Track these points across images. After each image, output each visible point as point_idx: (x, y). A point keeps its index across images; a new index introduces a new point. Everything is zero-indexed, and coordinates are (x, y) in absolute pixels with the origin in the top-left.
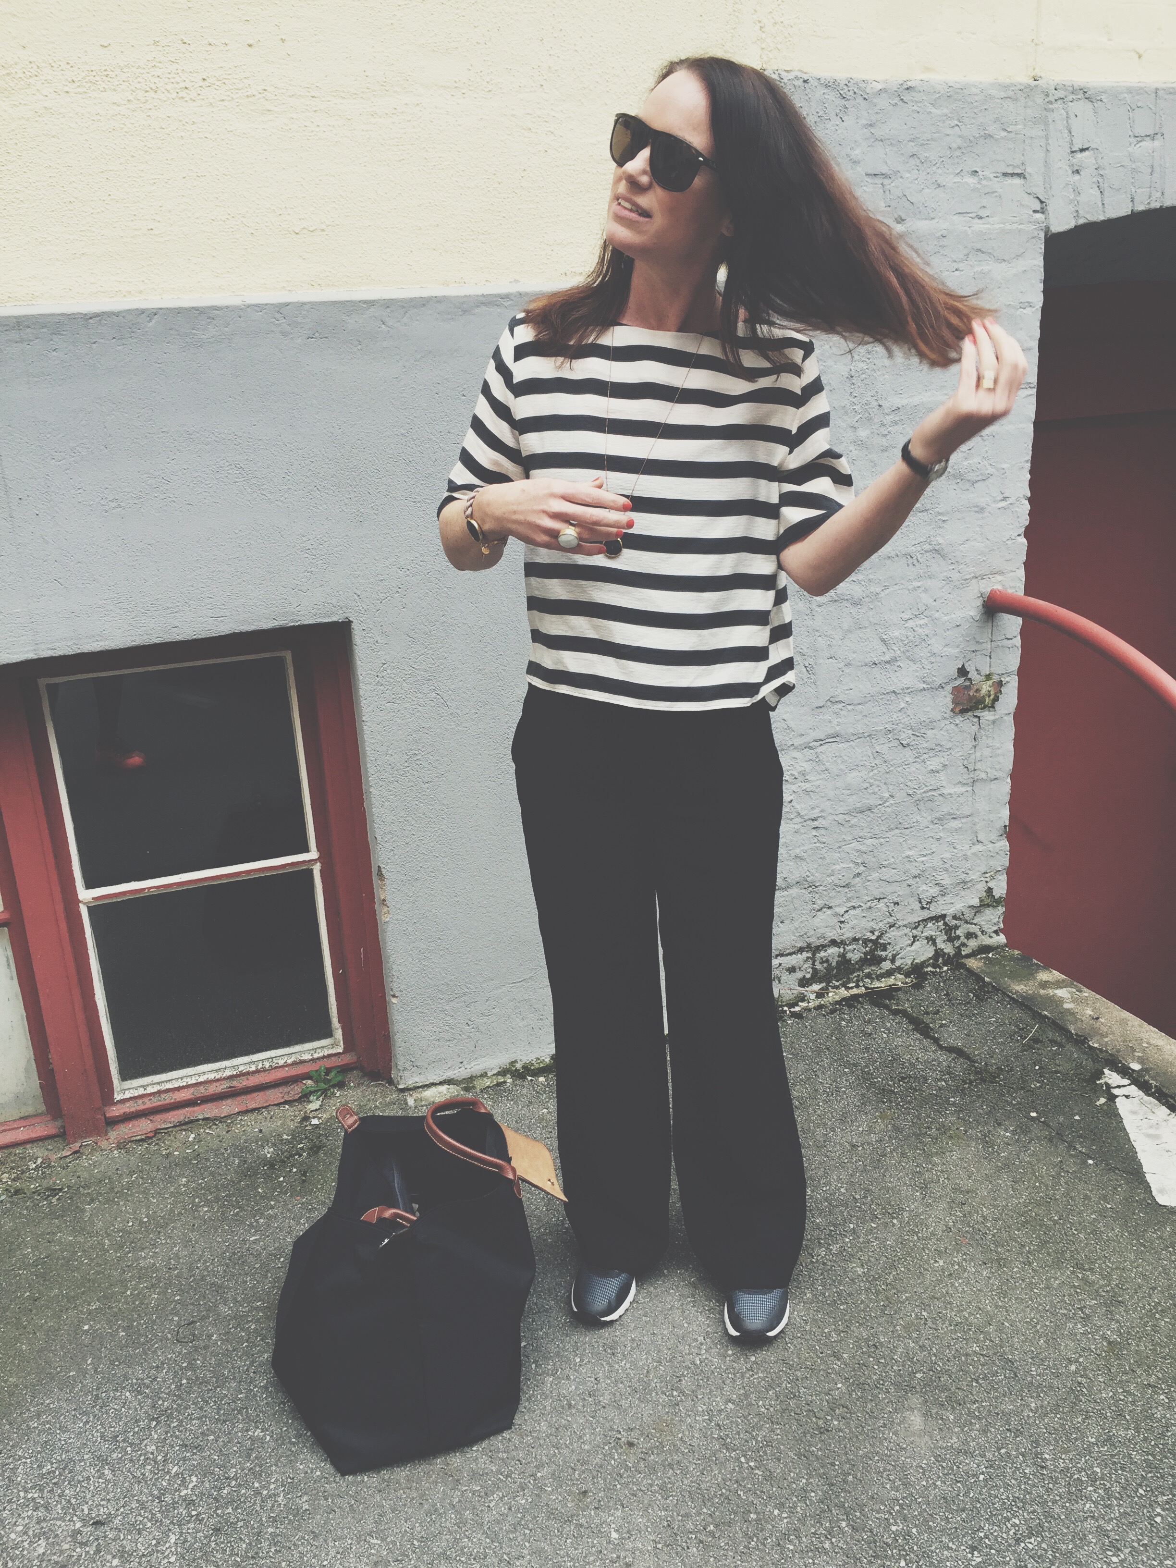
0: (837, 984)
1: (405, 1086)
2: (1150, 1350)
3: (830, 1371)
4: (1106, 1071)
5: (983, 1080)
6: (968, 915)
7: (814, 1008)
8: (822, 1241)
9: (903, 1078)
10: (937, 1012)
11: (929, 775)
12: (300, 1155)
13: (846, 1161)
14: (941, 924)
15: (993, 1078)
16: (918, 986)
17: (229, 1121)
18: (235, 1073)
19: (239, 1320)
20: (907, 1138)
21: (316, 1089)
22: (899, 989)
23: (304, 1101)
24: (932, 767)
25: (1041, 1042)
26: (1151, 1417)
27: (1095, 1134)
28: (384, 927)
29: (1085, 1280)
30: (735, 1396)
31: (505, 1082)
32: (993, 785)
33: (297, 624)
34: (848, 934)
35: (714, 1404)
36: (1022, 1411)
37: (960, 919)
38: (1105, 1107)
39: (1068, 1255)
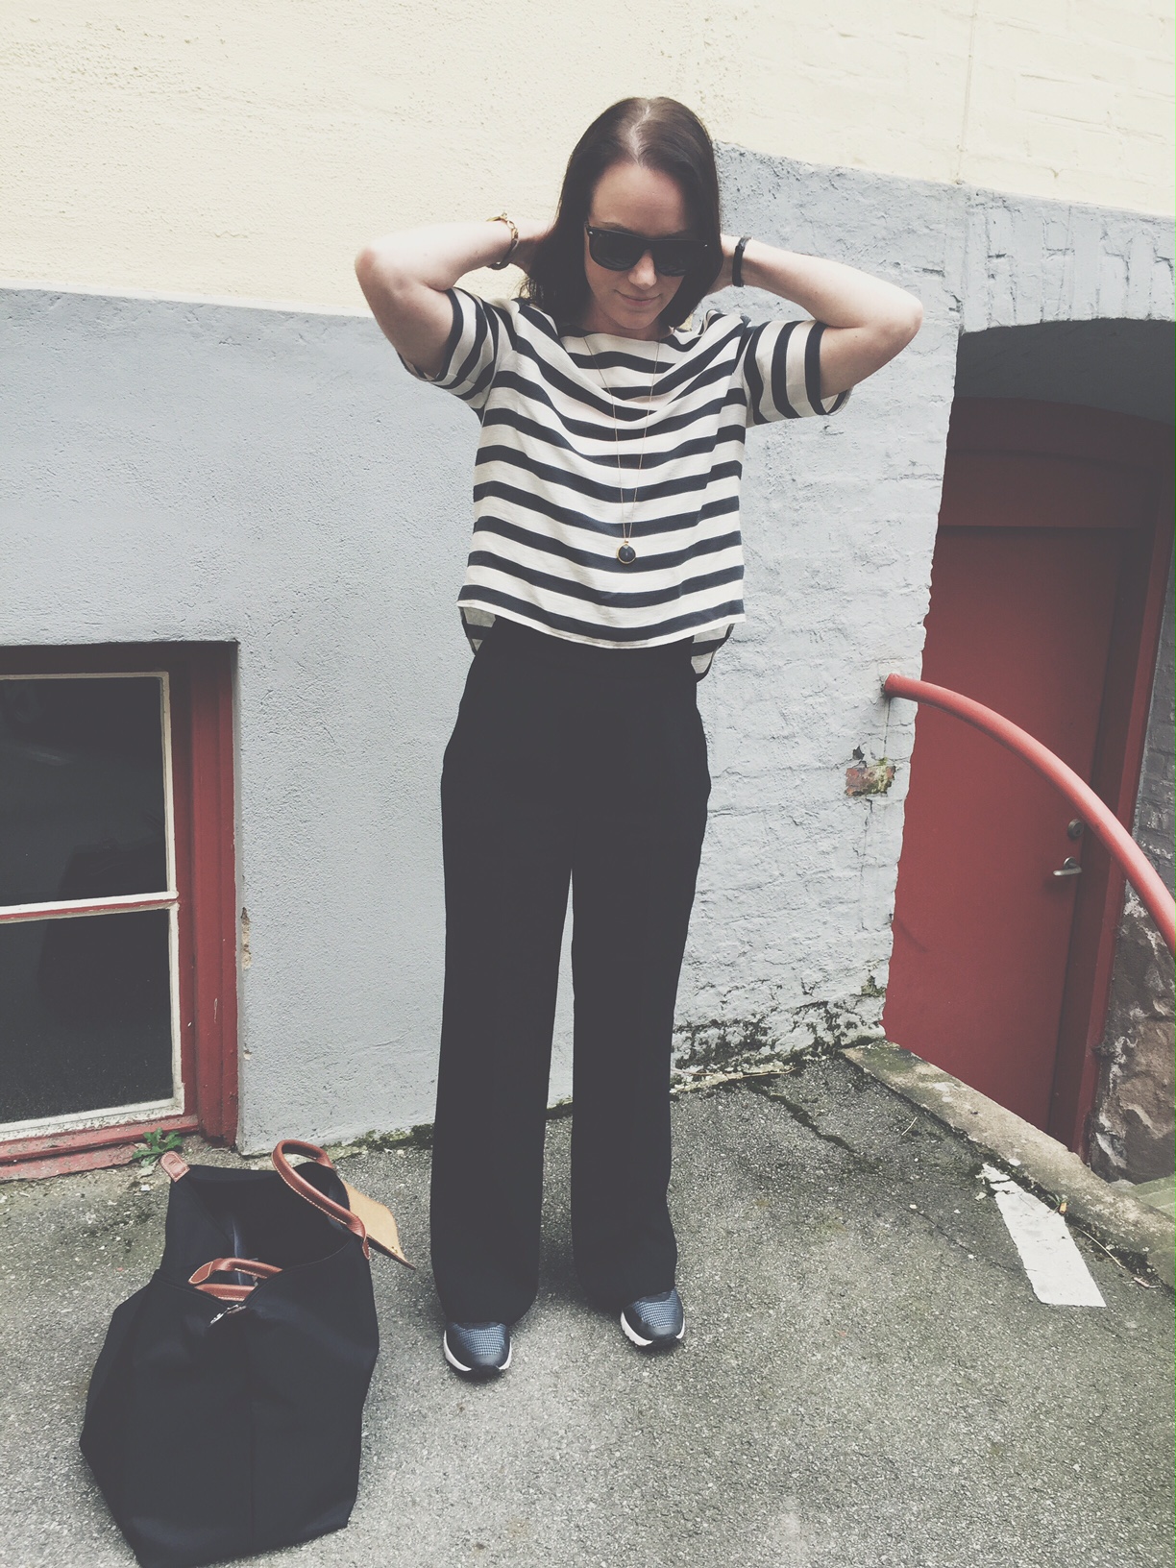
0: (715, 1067)
1: (250, 1153)
2: (1035, 1452)
3: (700, 1469)
4: (985, 1165)
5: (863, 1171)
6: (850, 1004)
7: (691, 1091)
8: (694, 1331)
9: (781, 1166)
10: (816, 1101)
11: (820, 856)
12: (126, 1223)
13: (721, 1248)
14: (822, 1011)
15: (872, 1168)
16: (796, 1074)
17: (48, 1184)
18: (59, 1131)
19: (43, 1400)
20: (784, 1226)
21: (149, 1153)
22: (778, 1076)
23: (135, 1166)
24: (822, 848)
25: (920, 1134)
26: (1037, 1523)
27: (975, 1229)
28: (244, 975)
29: (967, 1378)
30: (597, 1495)
31: (360, 1154)
32: (882, 872)
33: (180, 640)
34: (729, 1015)
35: (574, 1503)
36: (904, 1514)
37: (842, 1008)
38: (985, 1202)
39: (949, 1351)
